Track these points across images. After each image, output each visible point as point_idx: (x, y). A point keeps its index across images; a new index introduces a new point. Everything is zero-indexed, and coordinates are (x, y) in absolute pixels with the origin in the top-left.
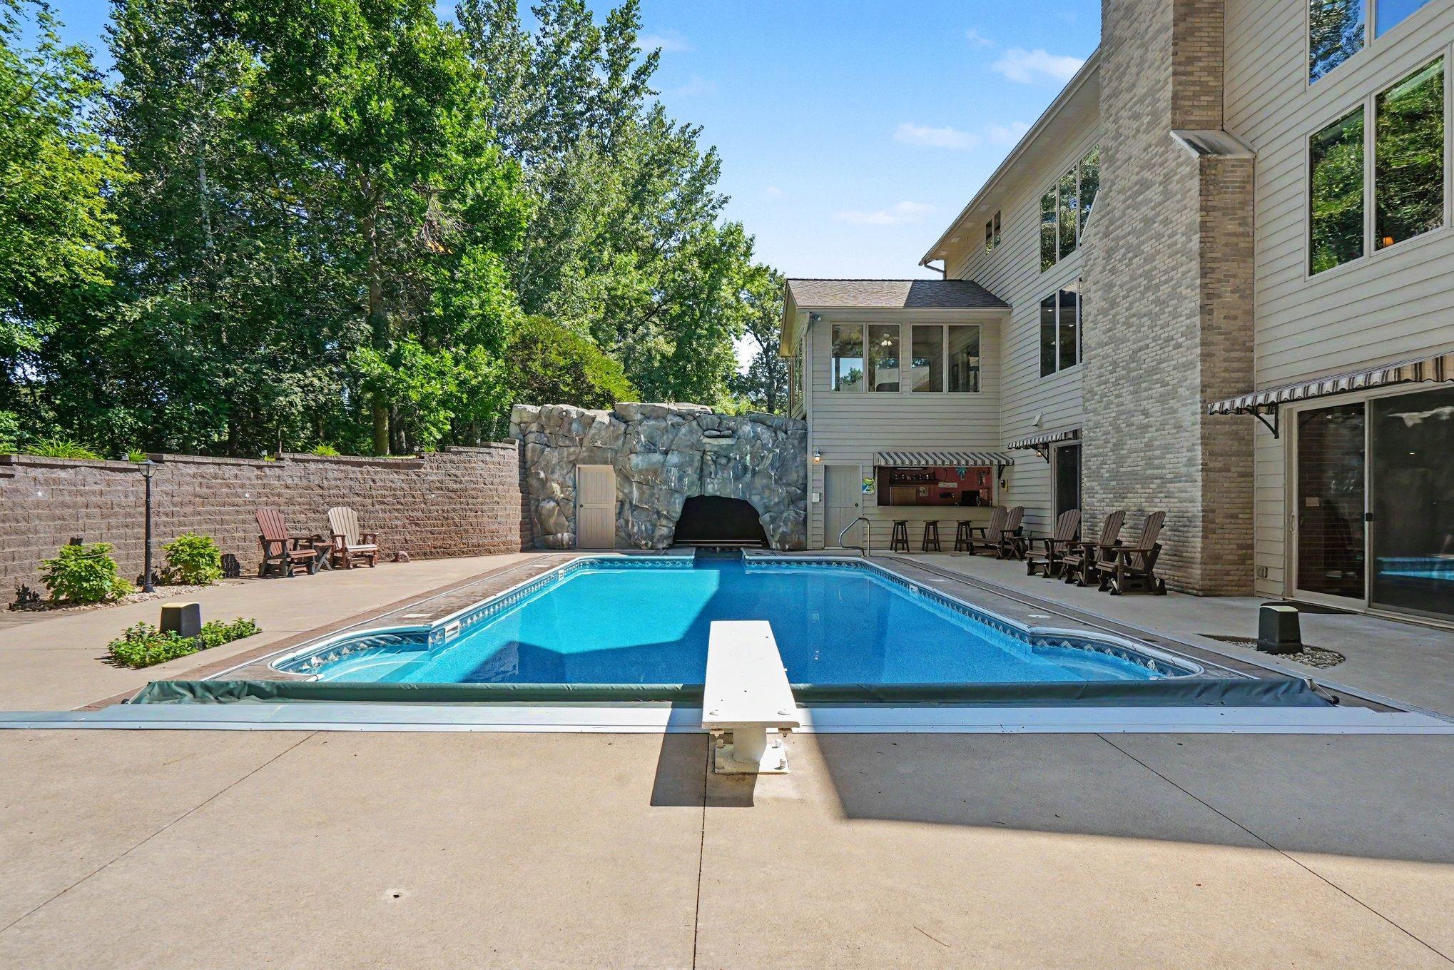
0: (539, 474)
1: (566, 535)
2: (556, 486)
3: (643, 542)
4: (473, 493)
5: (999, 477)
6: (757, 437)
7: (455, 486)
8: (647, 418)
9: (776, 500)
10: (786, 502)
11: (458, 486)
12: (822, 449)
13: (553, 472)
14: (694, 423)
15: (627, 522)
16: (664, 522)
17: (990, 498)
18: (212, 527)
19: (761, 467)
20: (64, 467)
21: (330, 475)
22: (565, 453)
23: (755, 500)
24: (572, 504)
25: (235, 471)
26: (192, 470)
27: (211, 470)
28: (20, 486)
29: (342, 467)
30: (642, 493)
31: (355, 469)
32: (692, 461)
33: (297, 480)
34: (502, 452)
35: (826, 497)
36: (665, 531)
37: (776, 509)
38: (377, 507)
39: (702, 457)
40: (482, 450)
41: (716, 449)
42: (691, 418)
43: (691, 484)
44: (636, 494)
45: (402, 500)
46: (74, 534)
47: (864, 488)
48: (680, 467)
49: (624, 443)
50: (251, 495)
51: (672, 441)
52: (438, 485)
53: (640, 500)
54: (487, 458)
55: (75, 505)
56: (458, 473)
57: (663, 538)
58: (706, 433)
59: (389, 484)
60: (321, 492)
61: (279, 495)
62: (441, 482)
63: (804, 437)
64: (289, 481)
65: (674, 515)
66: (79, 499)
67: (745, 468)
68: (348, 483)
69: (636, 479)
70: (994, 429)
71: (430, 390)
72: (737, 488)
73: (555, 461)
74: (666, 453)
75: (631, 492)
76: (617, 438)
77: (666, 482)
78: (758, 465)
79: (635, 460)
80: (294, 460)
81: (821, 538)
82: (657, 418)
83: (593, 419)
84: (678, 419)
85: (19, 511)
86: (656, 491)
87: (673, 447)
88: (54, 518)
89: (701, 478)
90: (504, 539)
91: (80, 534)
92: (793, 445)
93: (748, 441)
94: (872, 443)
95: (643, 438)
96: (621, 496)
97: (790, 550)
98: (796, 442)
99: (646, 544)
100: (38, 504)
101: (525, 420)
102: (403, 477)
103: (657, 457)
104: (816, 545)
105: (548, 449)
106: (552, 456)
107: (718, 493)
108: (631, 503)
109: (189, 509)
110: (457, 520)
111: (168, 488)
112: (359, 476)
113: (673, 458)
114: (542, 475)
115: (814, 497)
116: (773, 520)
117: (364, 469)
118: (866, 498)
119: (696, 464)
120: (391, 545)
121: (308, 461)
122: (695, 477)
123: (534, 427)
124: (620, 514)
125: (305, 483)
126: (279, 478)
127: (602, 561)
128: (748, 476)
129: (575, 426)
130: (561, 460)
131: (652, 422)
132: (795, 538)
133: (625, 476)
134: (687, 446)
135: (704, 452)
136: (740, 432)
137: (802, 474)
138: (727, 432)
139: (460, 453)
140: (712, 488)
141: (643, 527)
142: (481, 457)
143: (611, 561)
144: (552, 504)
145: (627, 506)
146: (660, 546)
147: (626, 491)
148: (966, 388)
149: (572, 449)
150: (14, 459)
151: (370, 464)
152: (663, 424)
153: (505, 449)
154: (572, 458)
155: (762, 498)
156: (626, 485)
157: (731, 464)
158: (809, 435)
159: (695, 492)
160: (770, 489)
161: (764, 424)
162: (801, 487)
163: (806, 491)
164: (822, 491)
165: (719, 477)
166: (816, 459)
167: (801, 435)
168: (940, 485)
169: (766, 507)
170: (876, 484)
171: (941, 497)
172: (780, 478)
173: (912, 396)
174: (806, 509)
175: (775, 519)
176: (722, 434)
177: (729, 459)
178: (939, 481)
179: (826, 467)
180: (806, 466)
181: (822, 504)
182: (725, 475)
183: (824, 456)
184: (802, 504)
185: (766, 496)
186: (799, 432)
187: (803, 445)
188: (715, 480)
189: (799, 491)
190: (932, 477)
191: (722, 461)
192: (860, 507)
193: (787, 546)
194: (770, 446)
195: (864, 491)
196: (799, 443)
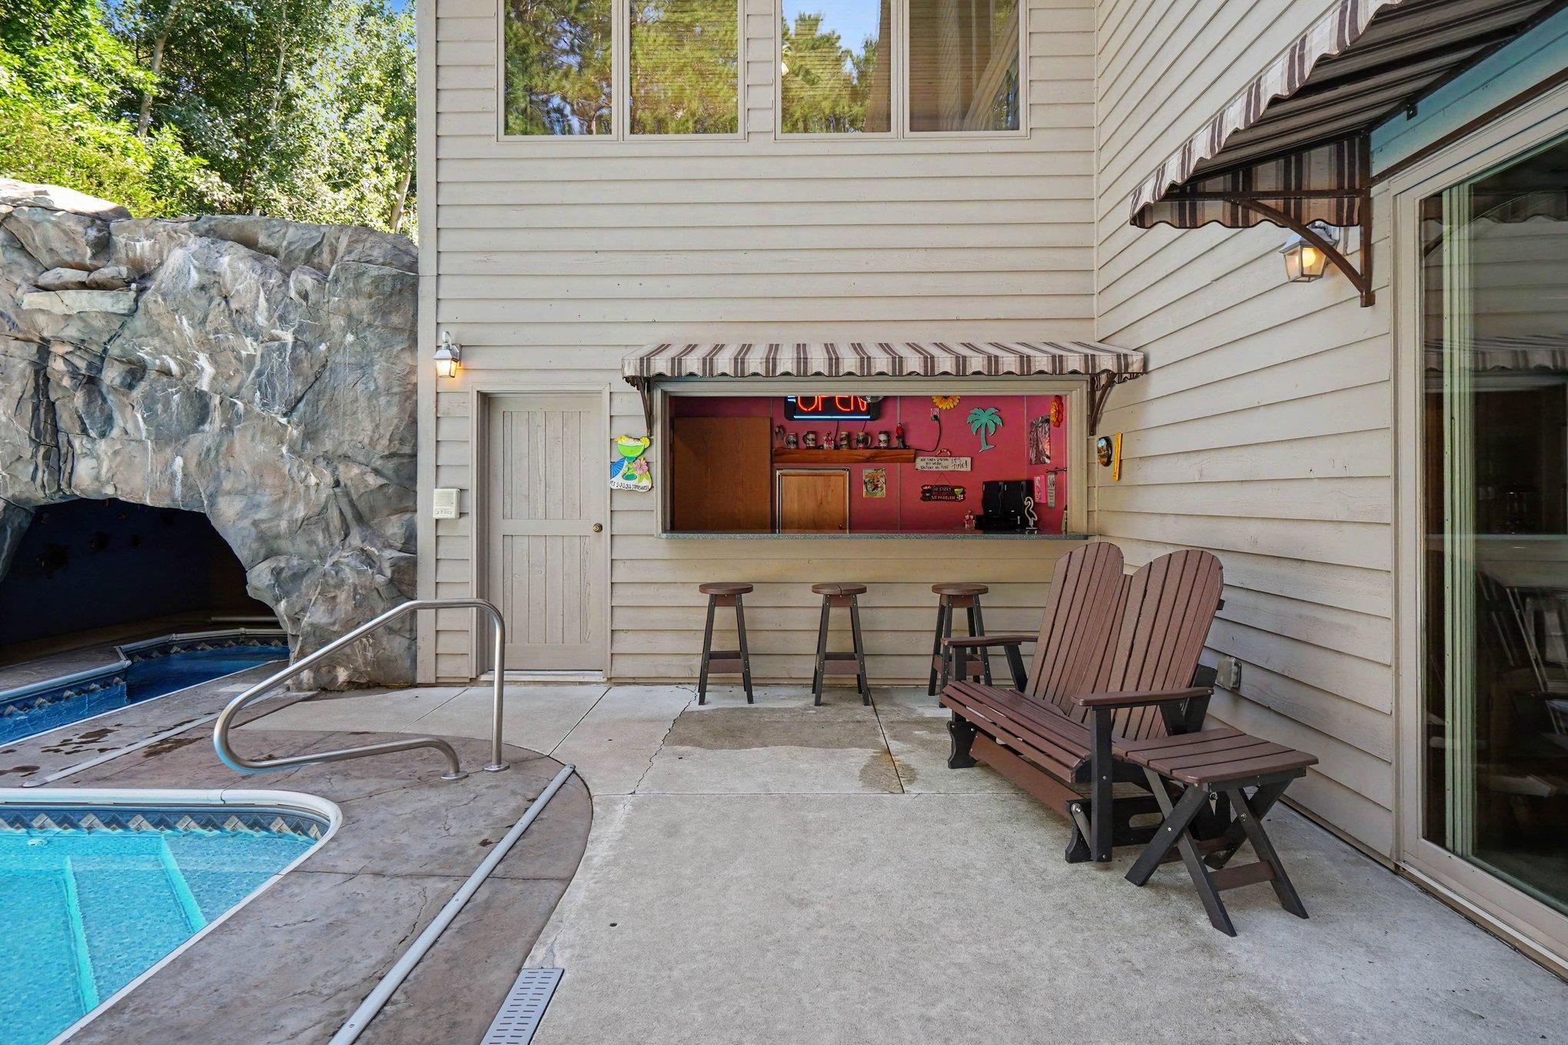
5: (1092, 431)
6: (211, 287)
9: (300, 513)
10: (333, 516)
12: (469, 336)
14: (1, 241)
17: (1062, 507)
19: (245, 393)
23: (229, 515)
35: (485, 499)
37: (301, 545)
39: (39, 366)
41: (78, 332)
43: (13, 460)
47: (615, 467)
58: (47, 277)
63: (406, 285)
67: (199, 404)
70: (1071, 259)
78: (238, 394)
81: (468, 643)
89: (48, 434)
92: (349, 318)
93: (178, 304)
97: (349, 687)
98: (359, 305)
104: (447, 669)
107: (109, 491)
115: (436, 503)
116: (289, 580)
118: (619, 501)
119: (20, 387)
122: (21, 436)
135: (44, 345)
136: (158, 273)
137: (390, 413)
138: (109, 271)
140: (92, 471)
148: (964, 117)
157: (145, 388)
158: (426, 287)
159: (34, 487)
160: (277, 470)
161: (249, 243)
162: (391, 465)
163: (413, 478)
164: (470, 480)
165: (115, 432)
166: (445, 367)
167: (378, 281)
168: (921, 463)
169: (262, 538)
170: (656, 455)
171: (924, 498)
172: (311, 435)
173: (783, 149)
174: (410, 540)
175: (298, 576)
176: (96, 276)
177: (136, 372)
178: (918, 452)
179: (486, 401)
180: (410, 394)
181: (470, 524)
182: (130, 427)
183: (476, 360)
184: (394, 528)
185: (266, 497)
186: (374, 271)
187: (396, 320)
188: (102, 446)
189: (373, 481)
190: (895, 443)
191: (112, 375)
192: (606, 531)
193: (342, 675)
194: (261, 320)
195: (618, 479)
196: (382, 311)
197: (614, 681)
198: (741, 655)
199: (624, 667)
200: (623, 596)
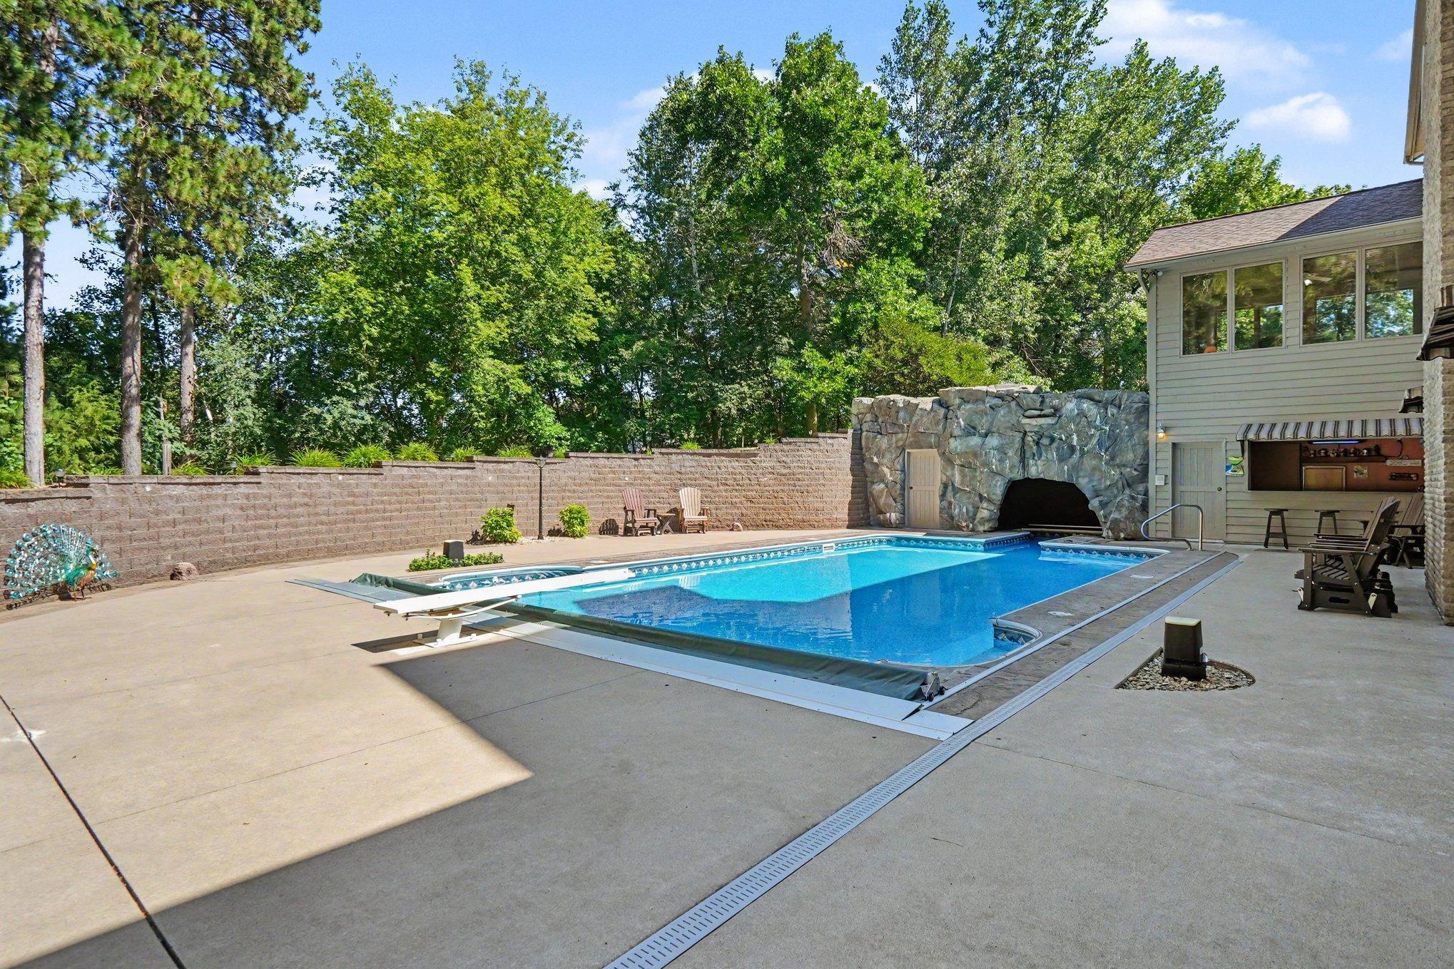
0: (872, 459)
1: (893, 515)
2: (886, 470)
3: (964, 524)
4: (800, 476)
6: (1082, 414)
7: (784, 471)
8: (965, 401)
9: (1108, 483)
10: (1120, 484)
11: (787, 471)
12: (1168, 423)
13: (883, 457)
14: (1013, 404)
15: (950, 503)
16: (985, 505)
18: (600, 500)
19: (1090, 446)
20: (505, 462)
21: (687, 464)
22: (894, 440)
23: (1083, 484)
24: (898, 486)
25: (619, 462)
26: (589, 462)
27: (602, 462)
28: (479, 474)
29: (697, 458)
30: (963, 476)
31: (706, 459)
32: (1013, 442)
33: (663, 468)
34: (830, 441)
35: (1174, 478)
36: (984, 513)
37: (1108, 493)
38: (721, 487)
39: (1023, 439)
40: (812, 440)
41: (1036, 429)
42: (1009, 399)
43: (1012, 467)
44: (957, 478)
45: (741, 482)
46: (510, 503)
47: (1228, 468)
48: (1001, 450)
49: (945, 428)
50: (630, 478)
51: (992, 423)
52: (770, 470)
53: (962, 483)
54: (815, 447)
55: (511, 485)
56: (788, 460)
57: (983, 521)
58: (1029, 413)
59: (731, 470)
60: (679, 476)
61: (649, 478)
62: (773, 468)
63: (1145, 409)
64: (657, 469)
65: (994, 497)
66: (515, 482)
67: (1072, 449)
68: (700, 469)
69: (958, 462)
71: (821, 389)
72: (1063, 471)
73: (884, 446)
74: (986, 435)
75: (953, 475)
76: (937, 424)
77: (986, 464)
78: (1086, 446)
79: (954, 444)
80: (661, 453)
81: (1168, 527)
82: (976, 401)
83: (917, 405)
84: (998, 401)
85: (477, 489)
86: (978, 474)
87: (994, 429)
88: (498, 493)
89: (1023, 460)
90: (828, 516)
91: (514, 502)
92: (1127, 421)
93: (1071, 419)
94: (1238, 413)
95: (962, 423)
96: (944, 479)
97: (1125, 539)
98: (1131, 418)
99: (968, 526)
100: (489, 485)
101: (862, 411)
102: (742, 464)
103: (975, 441)
104: (1160, 535)
105: (879, 436)
106: (883, 442)
107: (1042, 476)
108: (953, 485)
109: (586, 488)
110: (786, 499)
111: (572, 474)
112: (709, 464)
113: (993, 441)
114: (876, 460)
115: (1156, 480)
116: (1103, 505)
117: (712, 459)
118: (1230, 480)
119: (1017, 445)
120: (730, 517)
121: (671, 454)
122: (1016, 460)
123: (868, 417)
124: (943, 496)
125: (668, 469)
126: (650, 466)
127: (899, 539)
128: (1076, 456)
129: (902, 414)
130: (890, 445)
131: (969, 406)
132: (1131, 527)
133: (948, 460)
134: (1007, 428)
135: (1025, 433)
136: (1064, 411)
137: (1140, 451)
138: (1047, 411)
139: (790, 443)
140: (1036, 470)
141: (964, 510)
142: (809, 446)
143: (908, 539)
144: (882, 486)
145: (950, 488)
146: (981, 528)
147: (948, 474)
149: (900, 435)
150: (475, 458)
151: (717, 455)
152: (981, 407)
153: (833, 438)
154: (900, 443)
155: (1091, 481)
156: (949, 469)
157: (1055, 445)
158: (1152, 409)
159: (1018, 475)
160: (1100, 470)
161: (1091, 399)
162: (1140, 468)
163: (1148, 472)
164: (1169, 473)
165: (1043, 458)
166: (1161, 435)
167: (1137, 408)
168: (1389, 462)
169: (1096, 491)
170: (1246, 463)
171: (1391, 479)
172: (1113, 459)
173: (1303, 350)
174: (1146, 493)
175: (1107, 504)
176: (1043, 413)
177: (1052, 440)
178: (1386, 458)
179: (1174, 445)
180: (1146, 444)
181: (1170, 486)
182: (1049, 456)
183: (1172, 432)
184: (1141, 488)
185: (1096, 477)
186: (1136, 406)
187: (1142, 420)
188: (1039, 462)
189: (1136, 473)
190: (1373, 453)
191: (1045, 441)
192: (1224, 491)
193: (1122, 535)
194: (1098, 423)
195: (1229, 472)
196: (1137, 418)
197: (1226, 542)
198: (1284, 534)
199: (1230, 538)
200: (1231, 513)
